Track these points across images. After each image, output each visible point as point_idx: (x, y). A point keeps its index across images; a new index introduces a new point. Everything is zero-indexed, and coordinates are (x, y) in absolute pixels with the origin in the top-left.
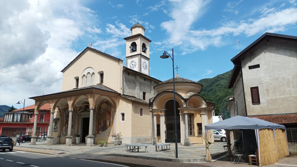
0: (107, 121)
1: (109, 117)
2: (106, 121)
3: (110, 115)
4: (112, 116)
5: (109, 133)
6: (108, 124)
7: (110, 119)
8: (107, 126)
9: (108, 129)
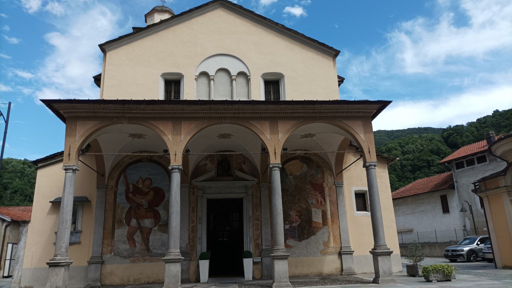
0: (313, 210)
1: (320, 199)
2: (309, 213)
3: (320, 193)
4: (330, 196)
5: (326, 244)
6: (317, 218)
7: (322, 204)
8: (314, 225)
9: (319, 234)
